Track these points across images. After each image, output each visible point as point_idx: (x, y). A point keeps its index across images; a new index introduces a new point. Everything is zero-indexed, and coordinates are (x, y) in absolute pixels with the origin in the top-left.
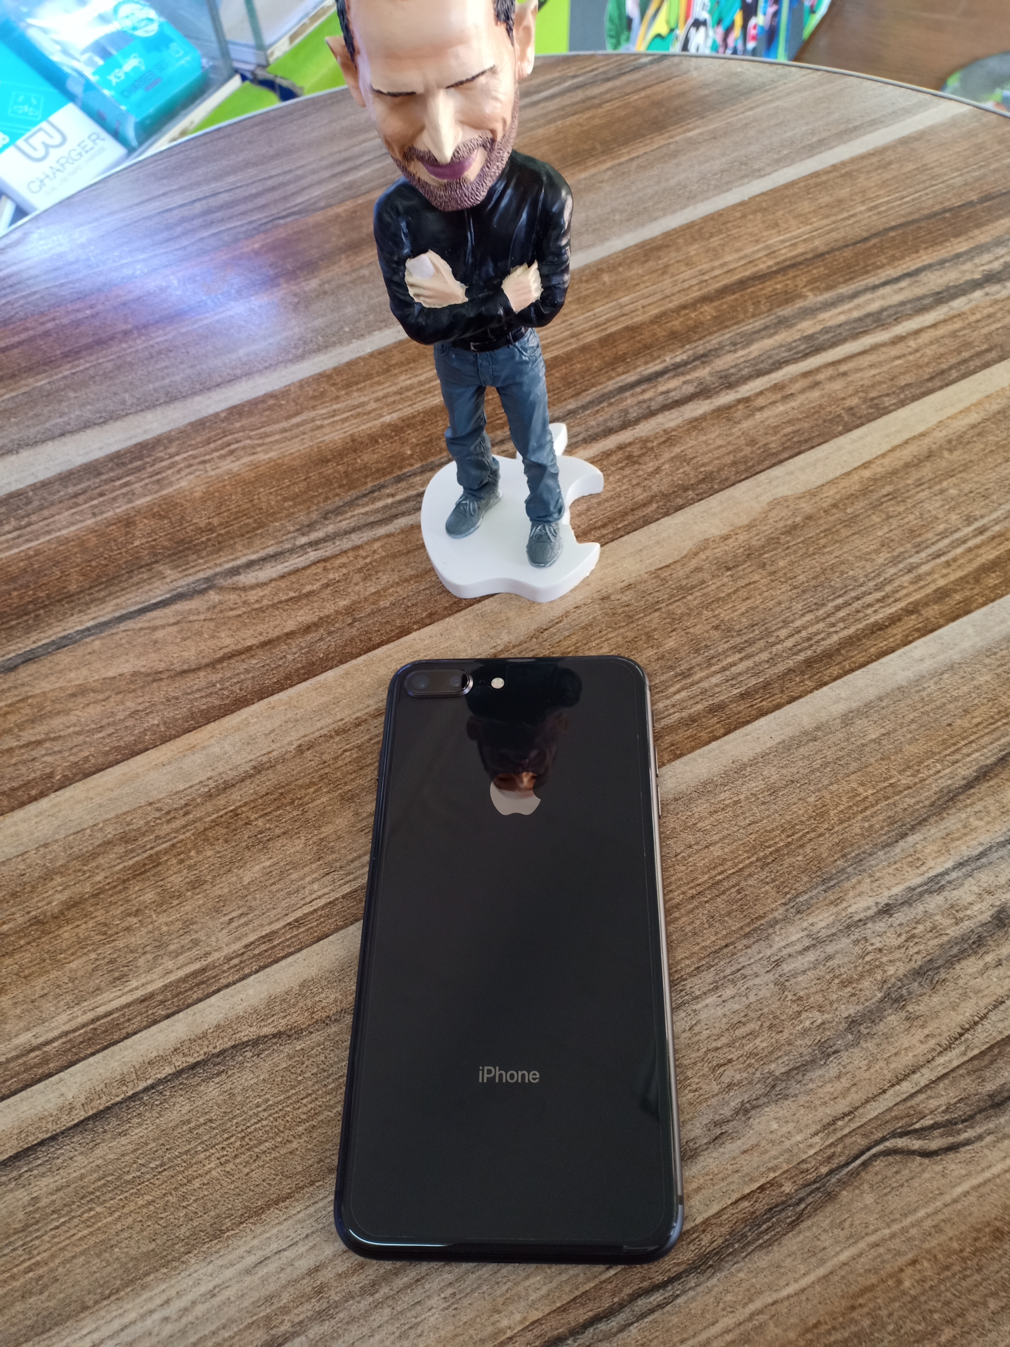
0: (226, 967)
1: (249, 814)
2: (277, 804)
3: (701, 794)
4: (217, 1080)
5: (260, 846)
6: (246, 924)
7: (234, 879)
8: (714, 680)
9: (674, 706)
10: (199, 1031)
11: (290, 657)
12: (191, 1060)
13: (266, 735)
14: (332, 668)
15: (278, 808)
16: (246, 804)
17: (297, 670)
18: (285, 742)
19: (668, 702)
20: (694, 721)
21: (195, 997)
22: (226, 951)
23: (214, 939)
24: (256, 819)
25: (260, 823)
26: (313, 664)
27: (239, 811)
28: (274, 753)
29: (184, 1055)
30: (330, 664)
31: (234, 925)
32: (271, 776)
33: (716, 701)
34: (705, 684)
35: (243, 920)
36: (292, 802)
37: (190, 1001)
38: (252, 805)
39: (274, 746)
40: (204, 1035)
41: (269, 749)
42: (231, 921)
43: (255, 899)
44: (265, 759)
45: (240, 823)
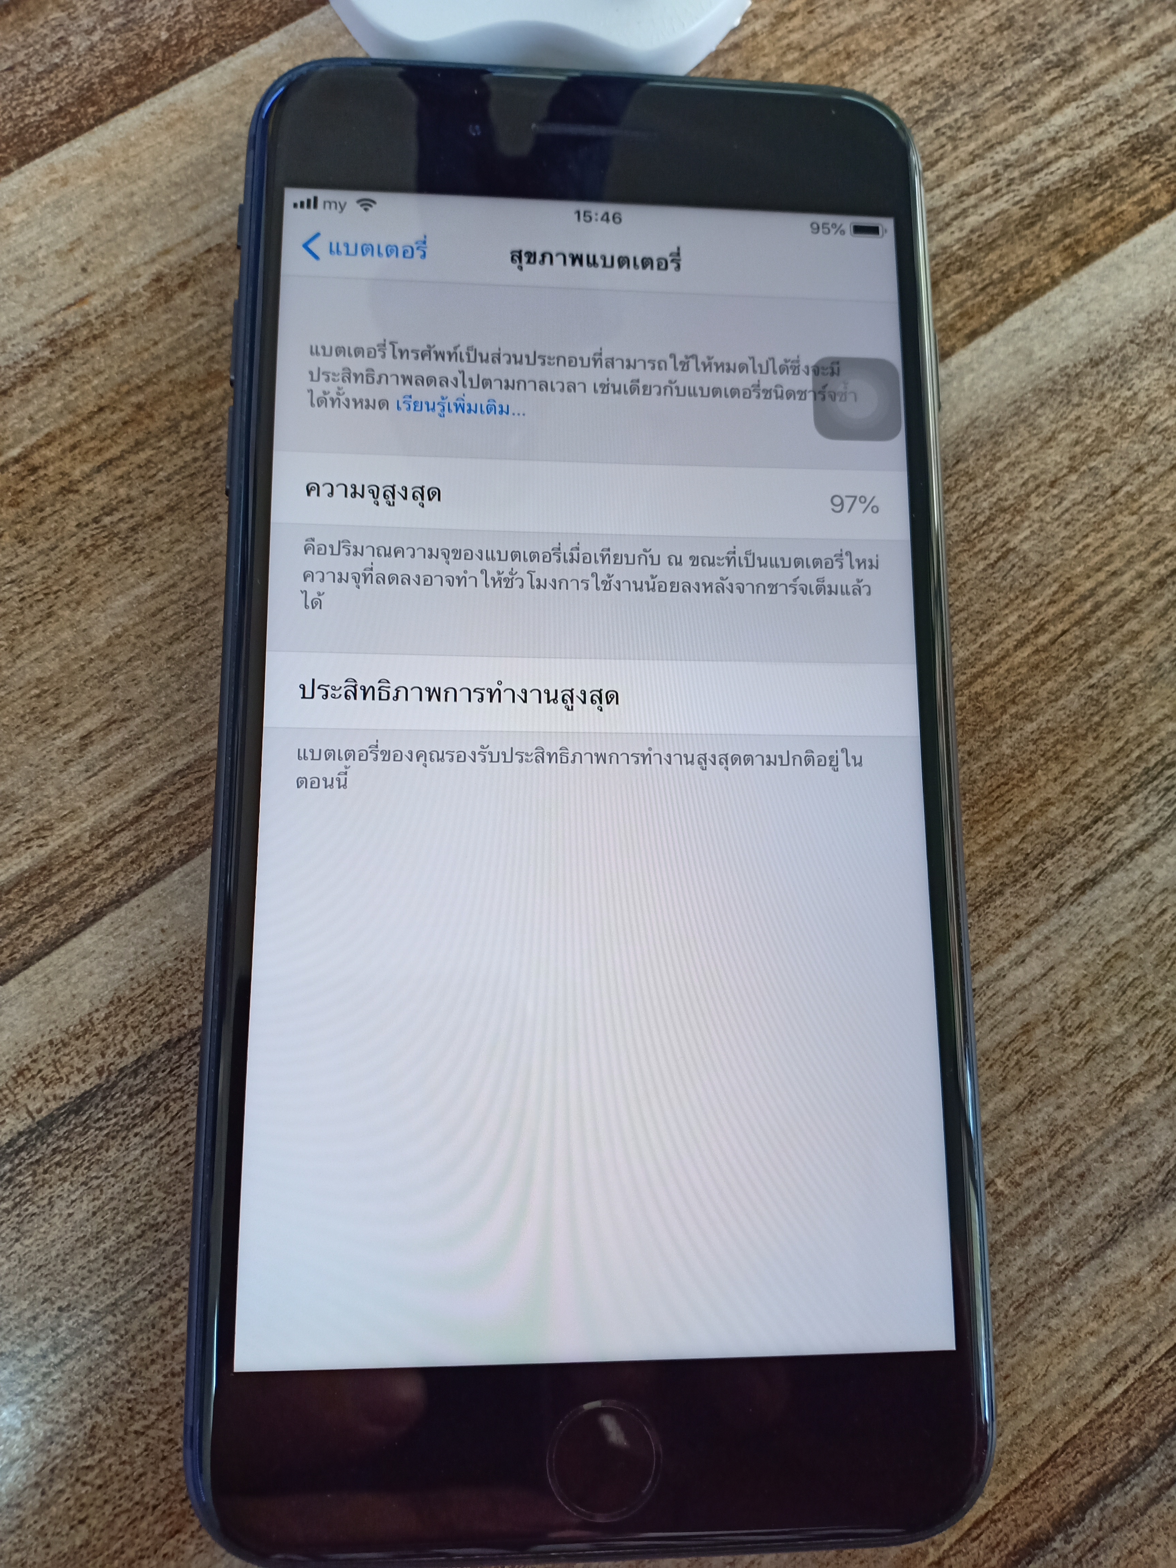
0: (101, 856)
1: (67, 464)
2: (132, 434)
3: (1145, 347)
4: (146, 1129)
5: (116, 548)
6: (127, 745)
7: (67, 635)
8: (1132, 76)
9: (1054, 141)
10: (70, 1020)
11: (79, 43)
12: (69, 1092)
13: (63, 255)
14: (198, 68)
15: (138, 446)
16: (50, 439)
17: (107, 76)
18: (117, 270)
19: (1039, 133)
20: (1103, 176)
21: (37, 937)
22: (91, 818)
23: (51, 790)
24: (87, 477)
25: (100, 485)
26: (147, 59)
27: (36, 459)
28: (95, 301)
29: (47, 1083)
30: (191, 57)
31: (97, 750)
32: (101, 362)
33: (1142, 127)
34: (1113, 88)
35: (116, 738)
36: (174, 427)
37: (27, 950)
38: (68, 441)
39: (89, 284)
40: (87, 1028)
41: (78, 292)
42: (86, 739)
43: (135, 681)
44: (73, 318)
45: (48, 490)
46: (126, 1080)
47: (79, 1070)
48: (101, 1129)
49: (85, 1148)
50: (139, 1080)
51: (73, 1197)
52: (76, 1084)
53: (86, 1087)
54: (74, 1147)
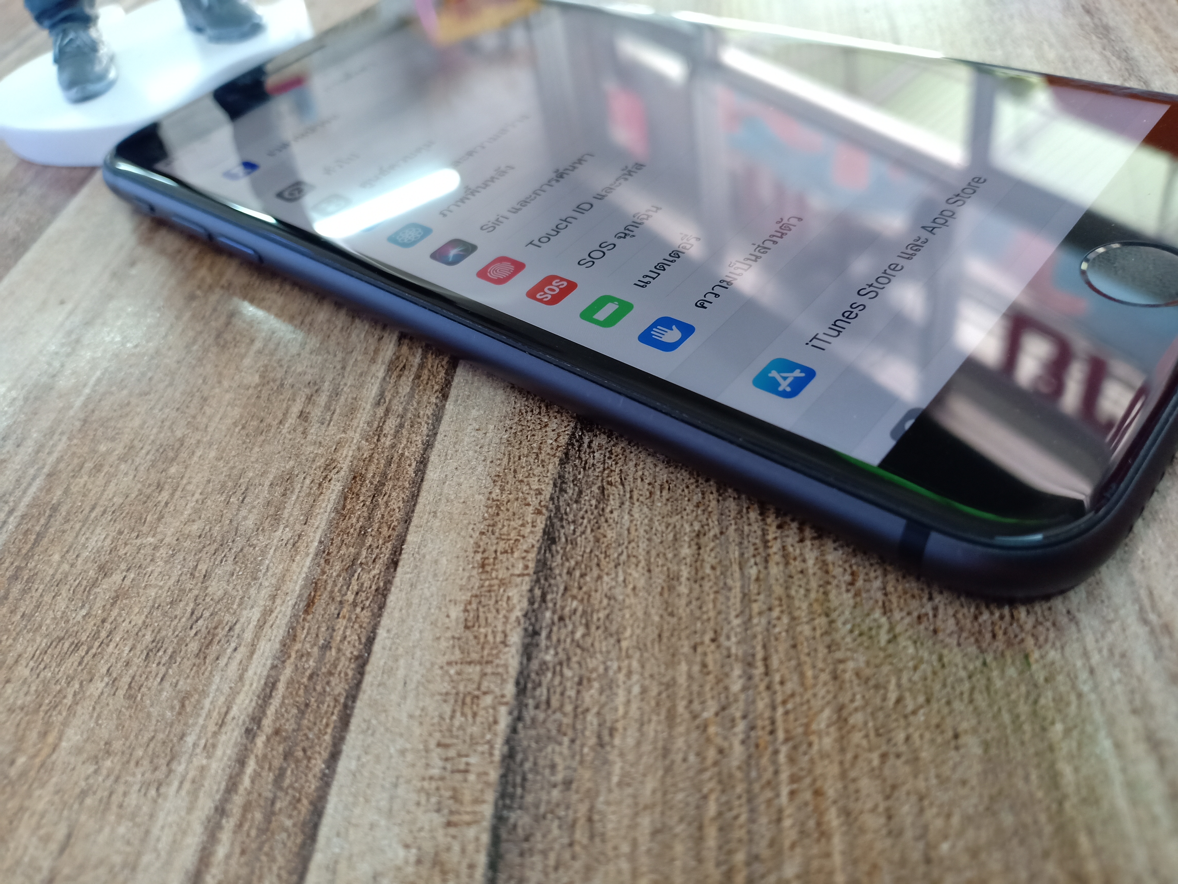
0: (387, 441)
6: (334, 395)
7: (229, 396)
10: (479, 514)
12: (532, 540)
21: (396, 504)
22: (355, 435)
23: (309, 449)
26: (17, 237)
29: (509, 551)
31: (316, 412)
35: (322, 400)
40: (496, 505)
42: (303, 415)
43: (302, 374)
44: (76, 317)
46: (561, 499)
47: (523, 525)
48: (583, 533)
49: (588, 550)
50: (570, 492)
51: (621, 578)
52: (532, 532)
53: (541, 526)
54: (579, 558)
